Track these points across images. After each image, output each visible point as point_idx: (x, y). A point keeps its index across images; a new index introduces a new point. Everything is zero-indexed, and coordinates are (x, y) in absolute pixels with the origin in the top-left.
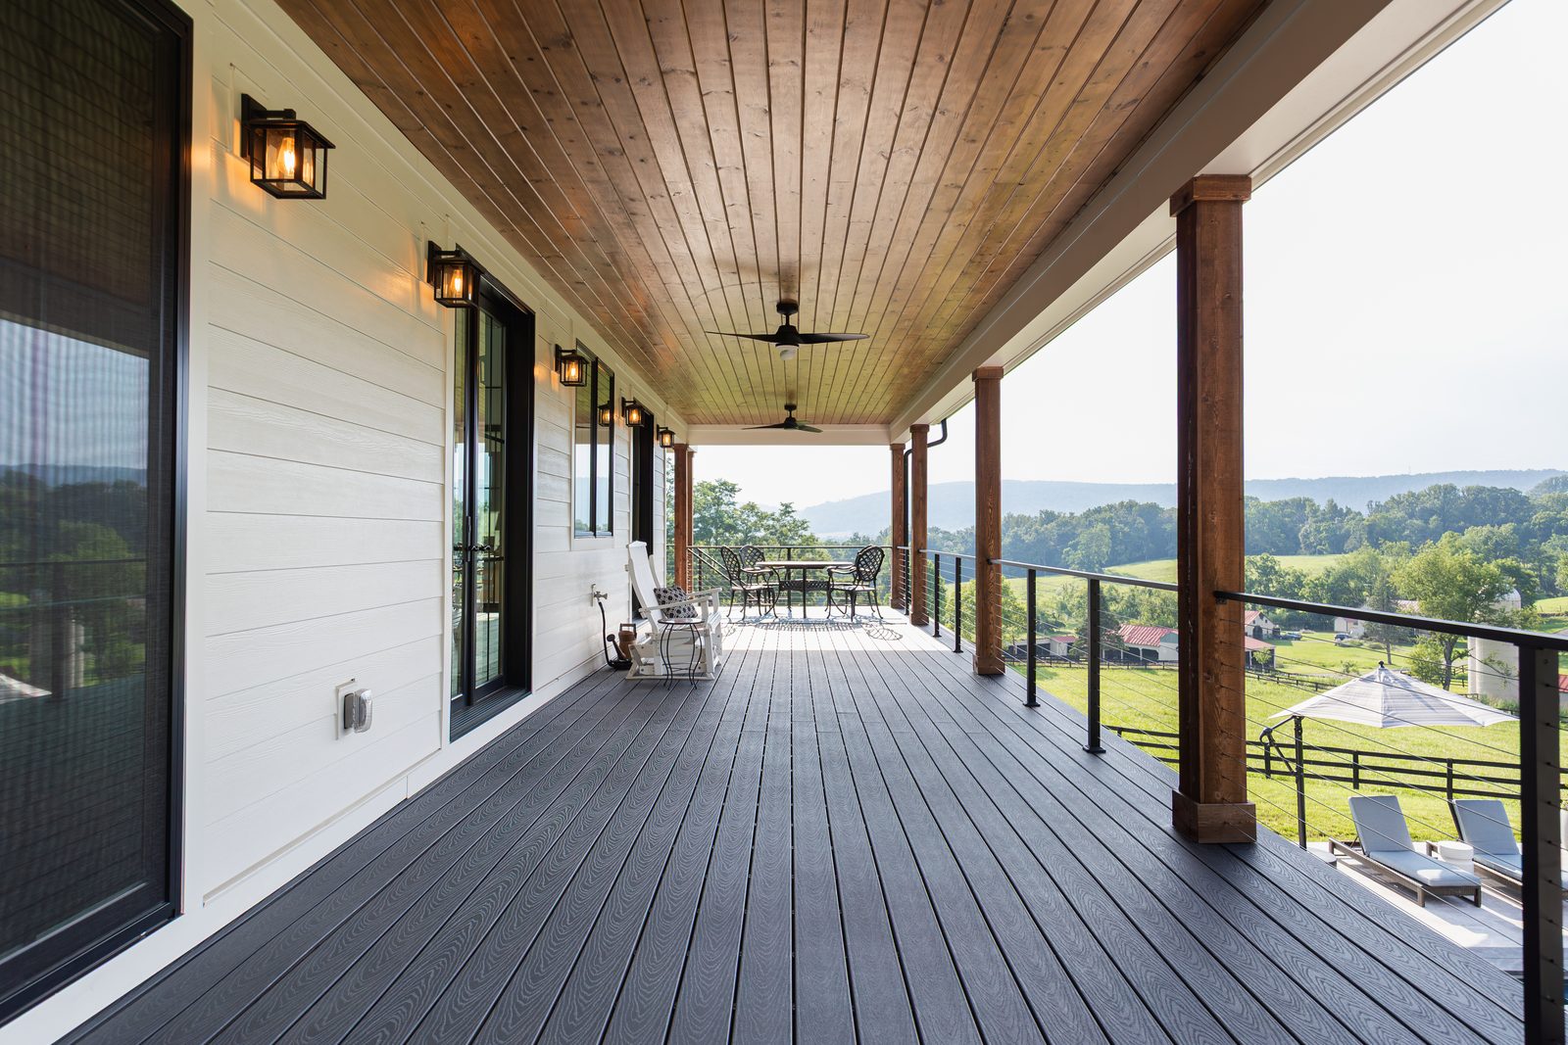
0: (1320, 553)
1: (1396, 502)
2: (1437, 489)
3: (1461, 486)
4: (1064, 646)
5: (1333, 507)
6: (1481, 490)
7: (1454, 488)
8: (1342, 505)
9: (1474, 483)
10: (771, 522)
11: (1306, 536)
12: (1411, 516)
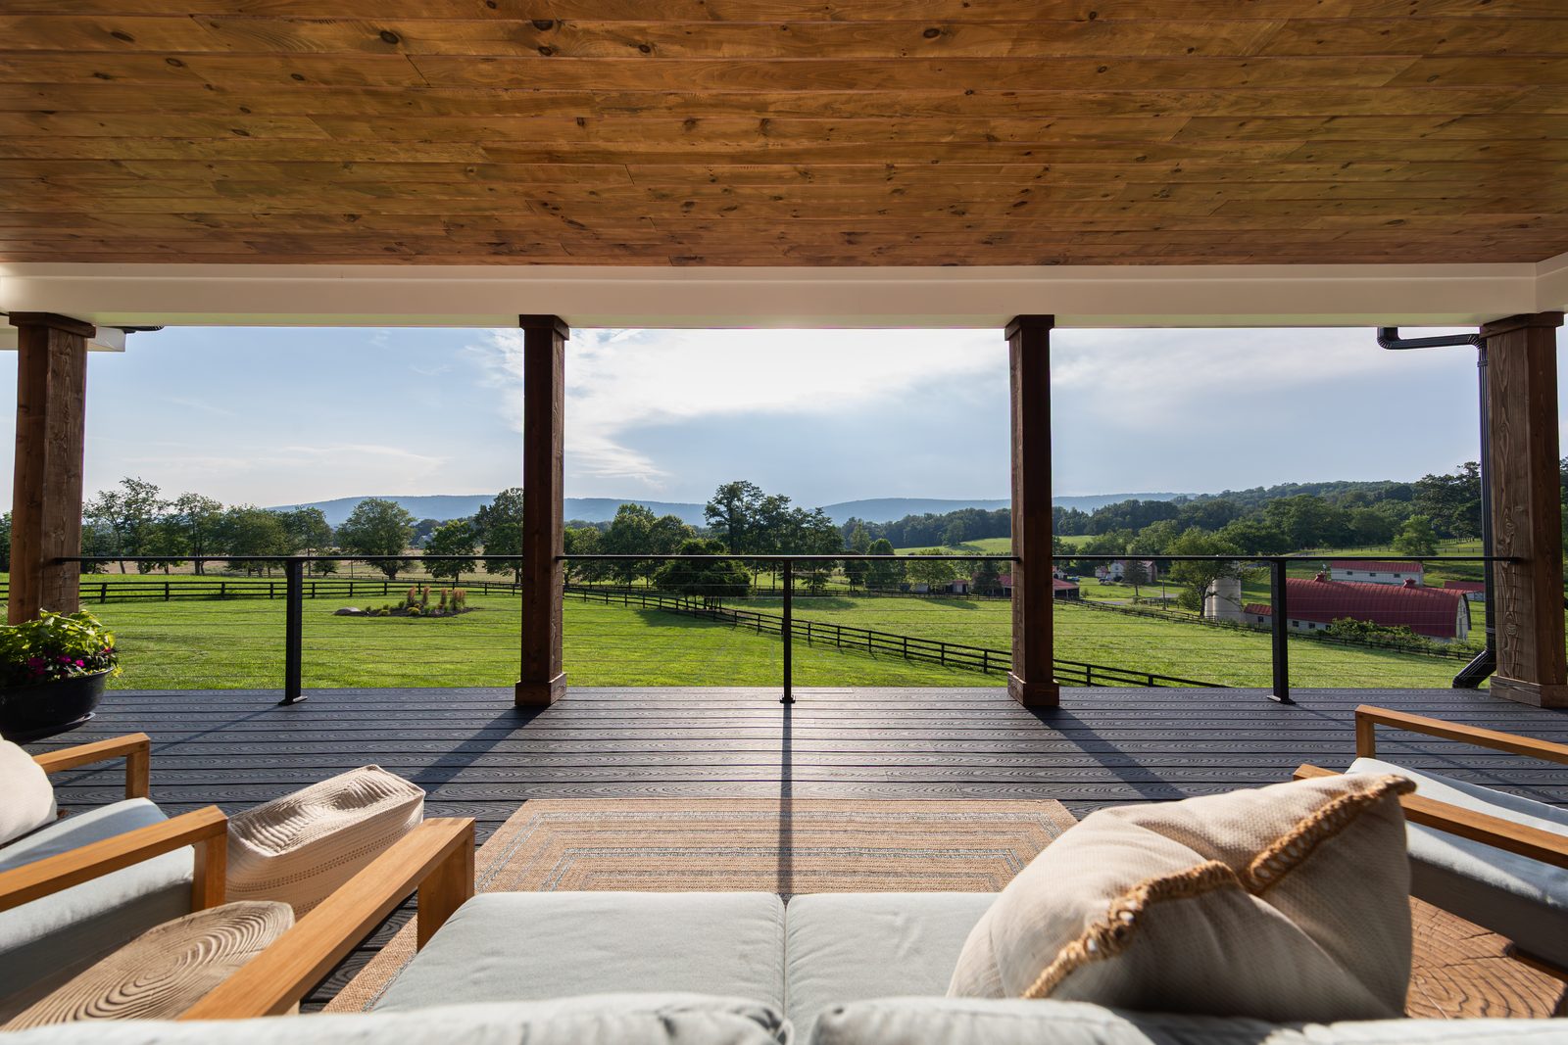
0: (1070, 535)
1: (1107, 509)
2: (1128, 502)
3: (1141, 501)
4: (961, 587)
5: (1075, 511)
6: (1152, 502)
7: (1137, 501)
8: (1079, 510)
9: (1148, 499)
10: (810, 519)
11: (1062, 526)
12: (1116, 515)
